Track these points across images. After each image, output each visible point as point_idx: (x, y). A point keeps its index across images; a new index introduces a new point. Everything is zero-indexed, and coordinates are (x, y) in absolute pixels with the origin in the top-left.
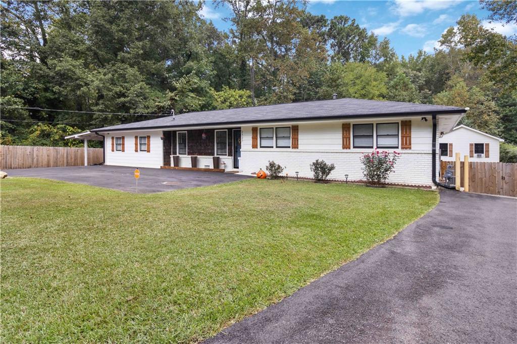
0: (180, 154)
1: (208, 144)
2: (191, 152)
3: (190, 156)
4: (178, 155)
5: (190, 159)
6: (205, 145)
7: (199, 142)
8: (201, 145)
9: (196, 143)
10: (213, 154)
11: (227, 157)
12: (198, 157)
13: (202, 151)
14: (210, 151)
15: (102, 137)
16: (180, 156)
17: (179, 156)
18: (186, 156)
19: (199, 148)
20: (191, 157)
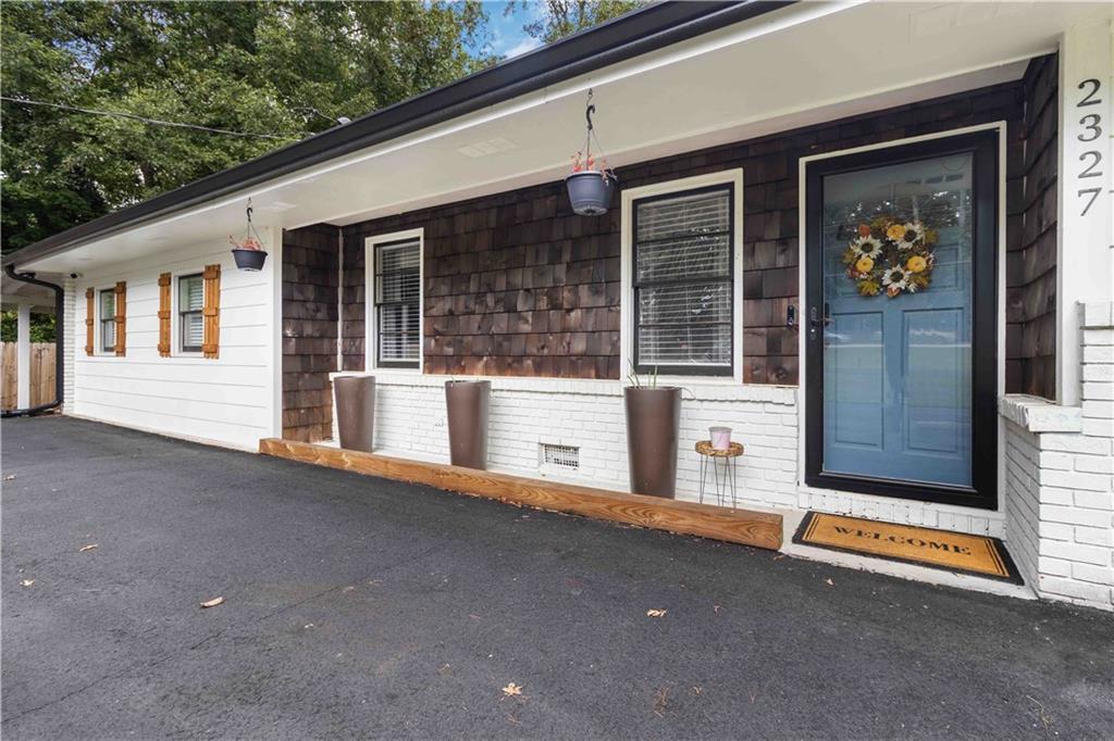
0: (381, 365)
1: (566, 296)
2: (450, 351)
3: (441, 379)
4: (370, 369)
5: (442, 396)
6: (543, 304)
7: (501, 284)
8: (511, 309)
9: (480, 297)
10: (609, 369)
11: (735, 386)
12: (497, 382)
13: (517, 347)
14: (579, 346)
15: (52, 293)
16: (383, 376)
17: (370, 381)
18: (416, 376)
19: (501, 324)
20: (449, 387)
